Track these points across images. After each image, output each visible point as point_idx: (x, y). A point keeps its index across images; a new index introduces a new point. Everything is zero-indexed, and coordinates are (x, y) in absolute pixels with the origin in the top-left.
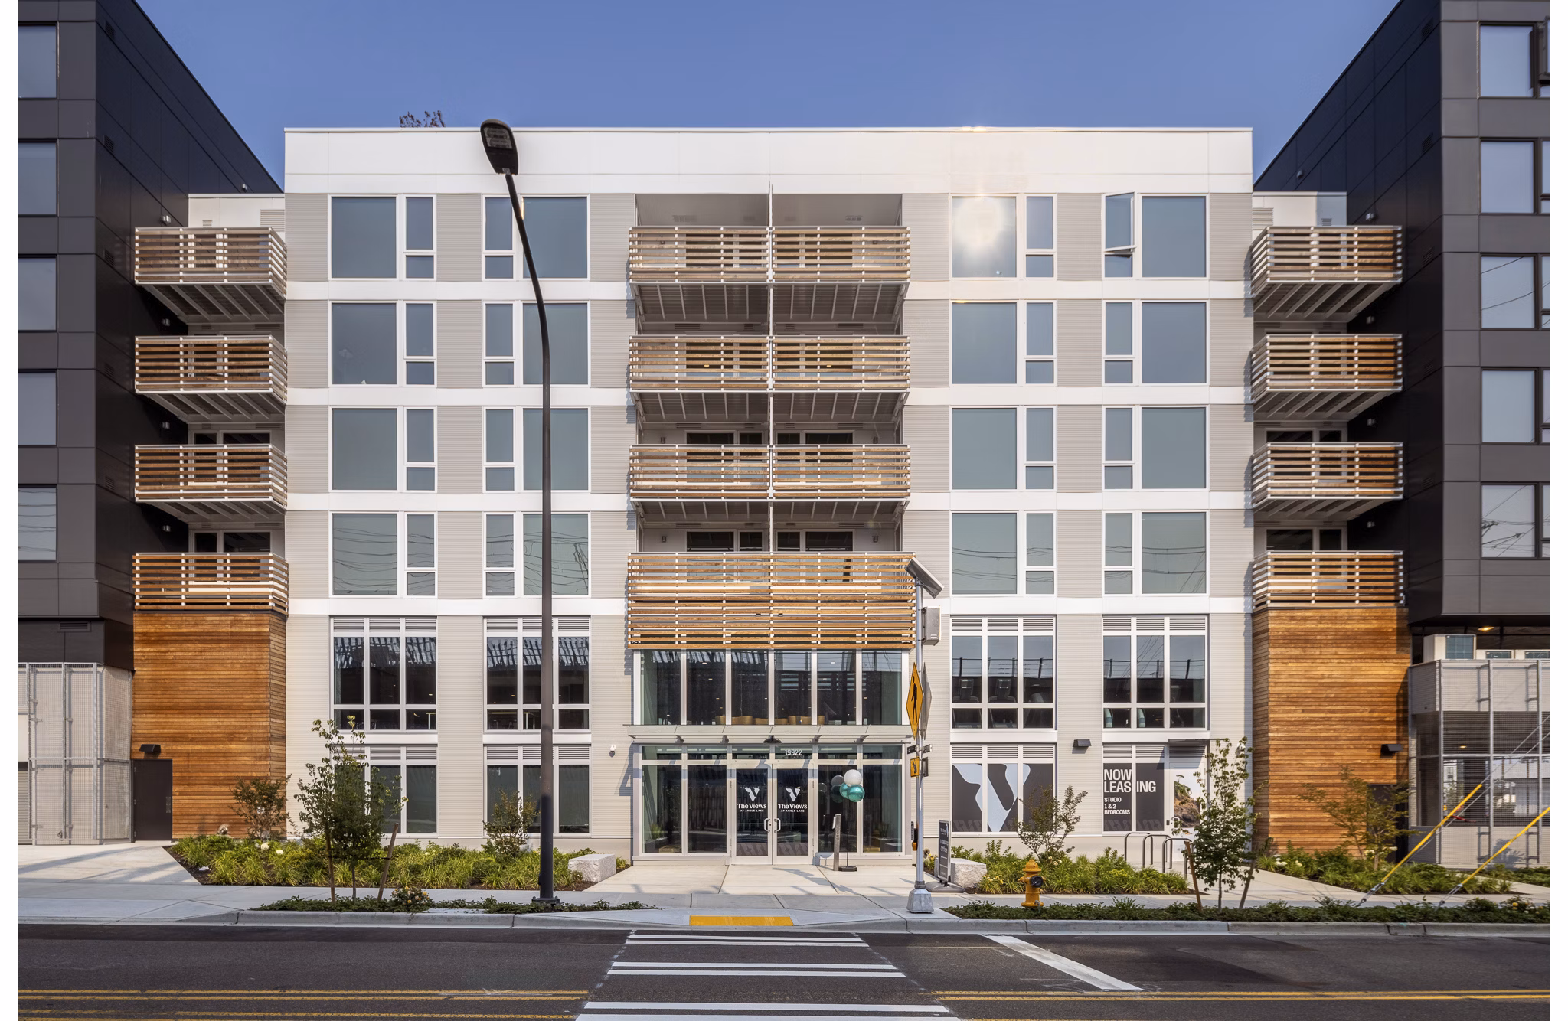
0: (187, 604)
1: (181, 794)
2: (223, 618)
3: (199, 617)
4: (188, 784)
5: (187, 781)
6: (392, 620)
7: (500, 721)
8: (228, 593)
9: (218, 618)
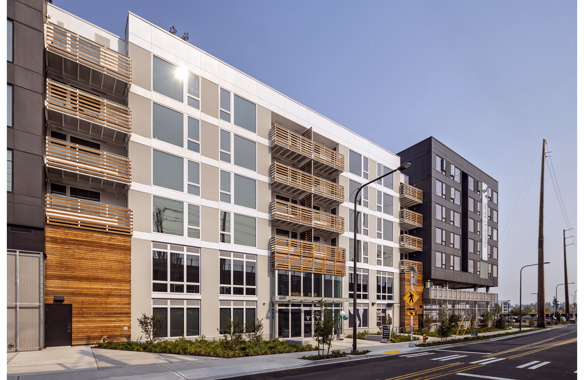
0: (81, 226)
1: (78, 322)
2: (104, 236)
3: (90, 234)
4: (83, 317)
5: (82, 315)
6: (181, 247)
7: (225, 291)
8: (79, 220)
9: (101, 235)
